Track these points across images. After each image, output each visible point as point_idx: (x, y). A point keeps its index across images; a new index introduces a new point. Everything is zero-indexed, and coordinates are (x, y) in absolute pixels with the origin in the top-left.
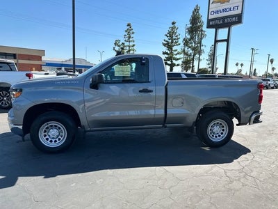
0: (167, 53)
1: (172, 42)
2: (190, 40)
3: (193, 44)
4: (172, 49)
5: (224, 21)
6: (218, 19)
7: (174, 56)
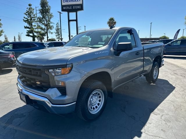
0: (28, 28)
1: (31, 19)
2: (42, 18)
3: (45, 22)
4: (32, 25)
5: (72, 7)
6: (69, 6)
7: (35, 30)
